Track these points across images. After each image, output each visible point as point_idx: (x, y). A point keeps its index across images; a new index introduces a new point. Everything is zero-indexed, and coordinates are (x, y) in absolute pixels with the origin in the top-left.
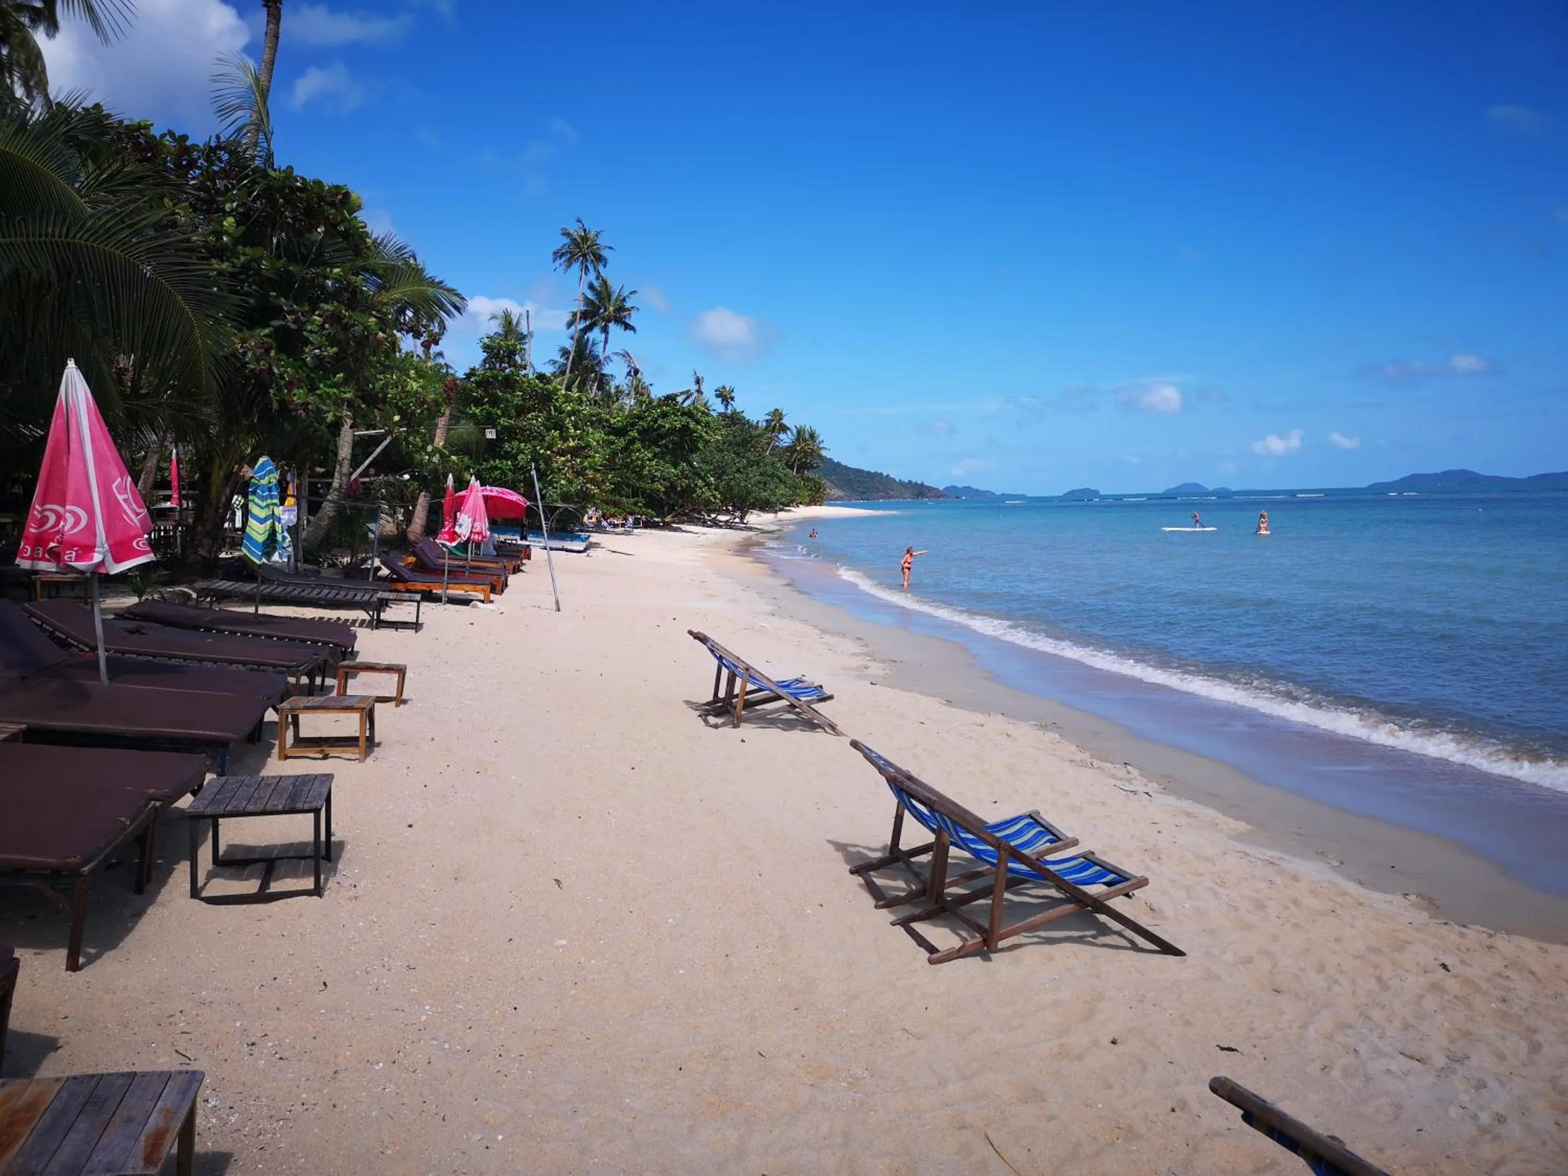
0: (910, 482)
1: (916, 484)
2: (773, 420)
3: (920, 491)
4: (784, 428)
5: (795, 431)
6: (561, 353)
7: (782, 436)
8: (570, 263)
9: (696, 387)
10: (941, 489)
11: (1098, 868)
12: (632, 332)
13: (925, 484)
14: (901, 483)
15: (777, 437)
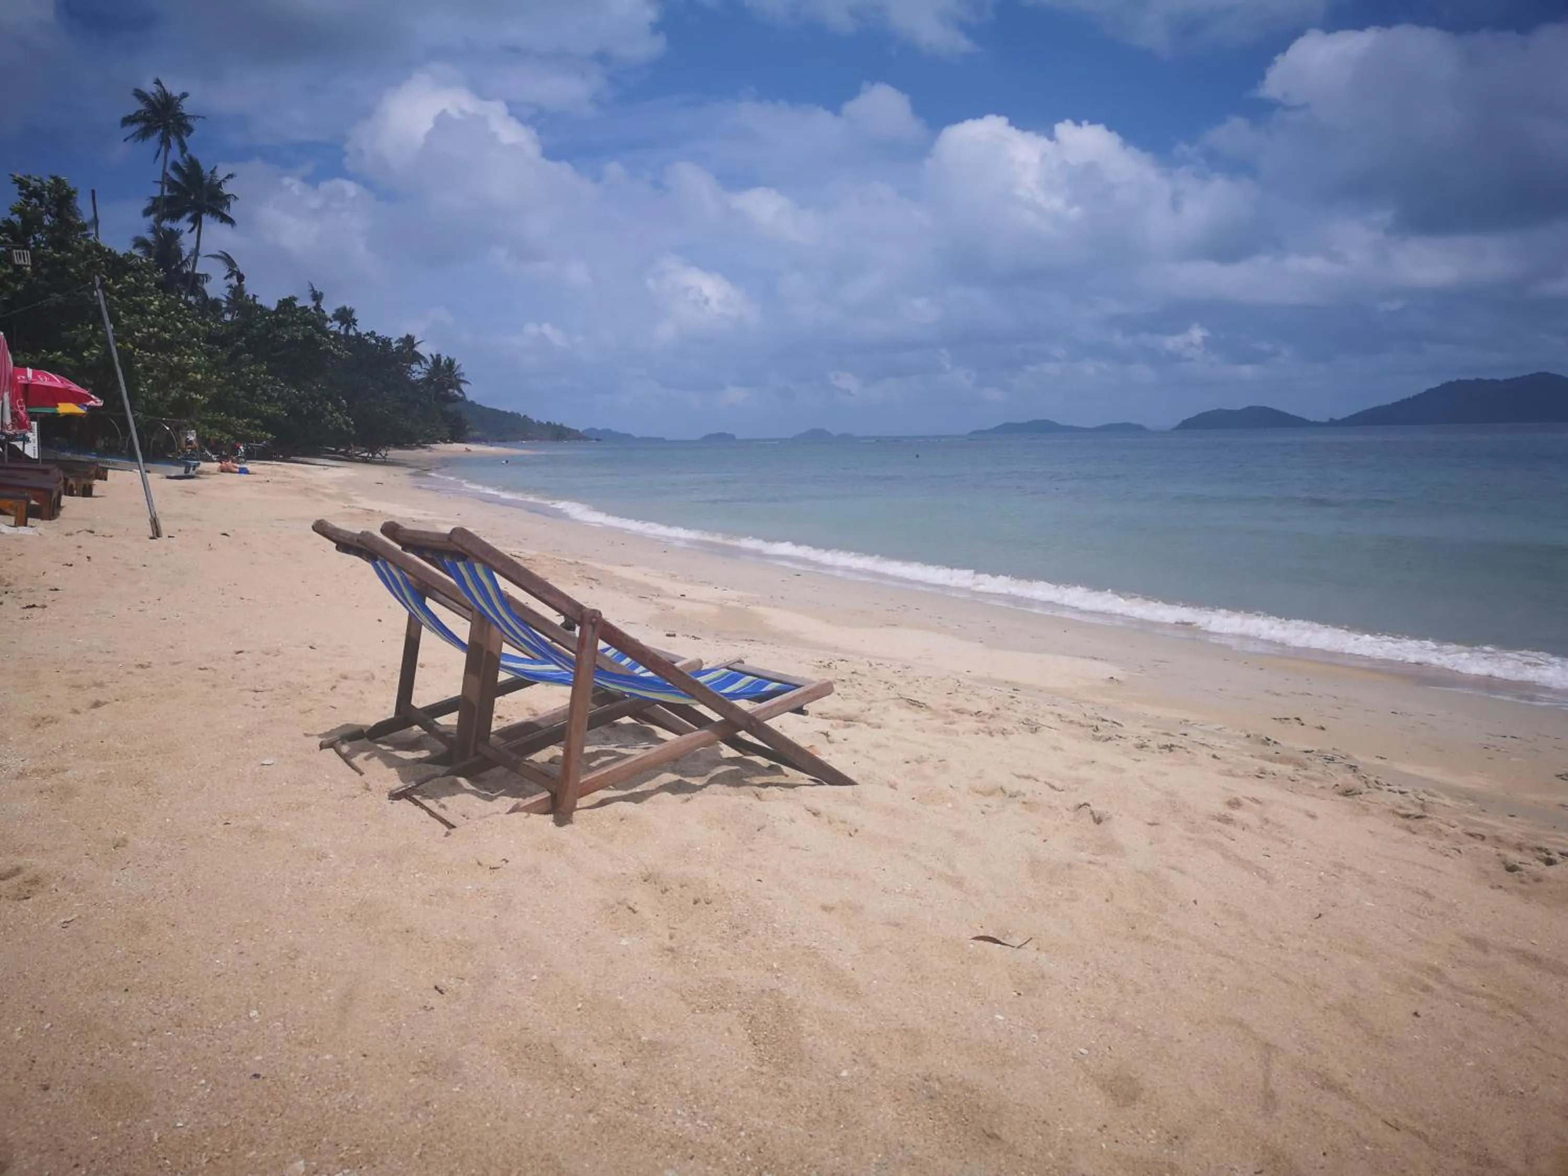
0: (549, 423)
1: (555, 425)
2: (404, 348)
3: (559, 434)
4: (417, 358)
5: (430, 360)
6: (133, 243)
7: (415, 367)
8: (144, 134)
9: (314, 304)
10: (581, 431)
11: (750, 678)
12: (230, 226)
13: (565, 425)
14: (540, 424)
15: (409, 368)
